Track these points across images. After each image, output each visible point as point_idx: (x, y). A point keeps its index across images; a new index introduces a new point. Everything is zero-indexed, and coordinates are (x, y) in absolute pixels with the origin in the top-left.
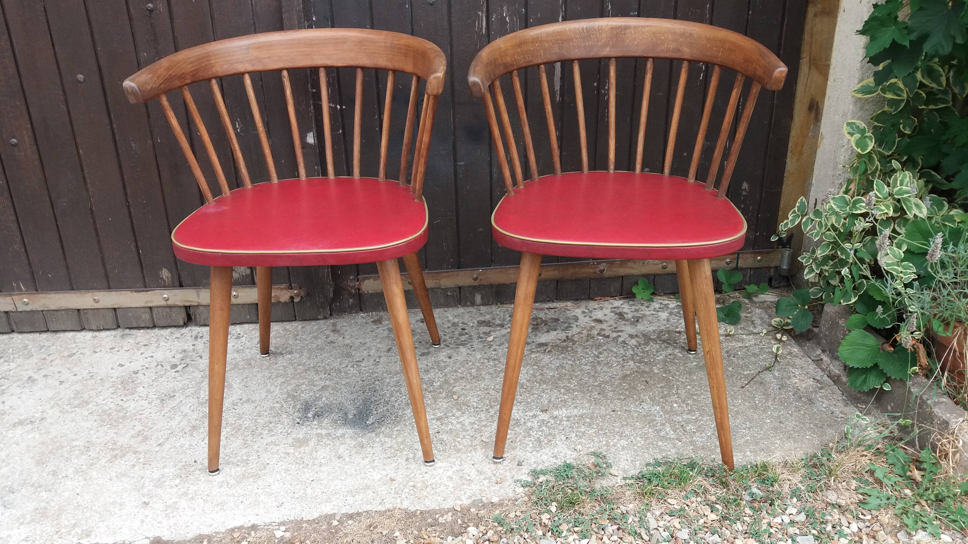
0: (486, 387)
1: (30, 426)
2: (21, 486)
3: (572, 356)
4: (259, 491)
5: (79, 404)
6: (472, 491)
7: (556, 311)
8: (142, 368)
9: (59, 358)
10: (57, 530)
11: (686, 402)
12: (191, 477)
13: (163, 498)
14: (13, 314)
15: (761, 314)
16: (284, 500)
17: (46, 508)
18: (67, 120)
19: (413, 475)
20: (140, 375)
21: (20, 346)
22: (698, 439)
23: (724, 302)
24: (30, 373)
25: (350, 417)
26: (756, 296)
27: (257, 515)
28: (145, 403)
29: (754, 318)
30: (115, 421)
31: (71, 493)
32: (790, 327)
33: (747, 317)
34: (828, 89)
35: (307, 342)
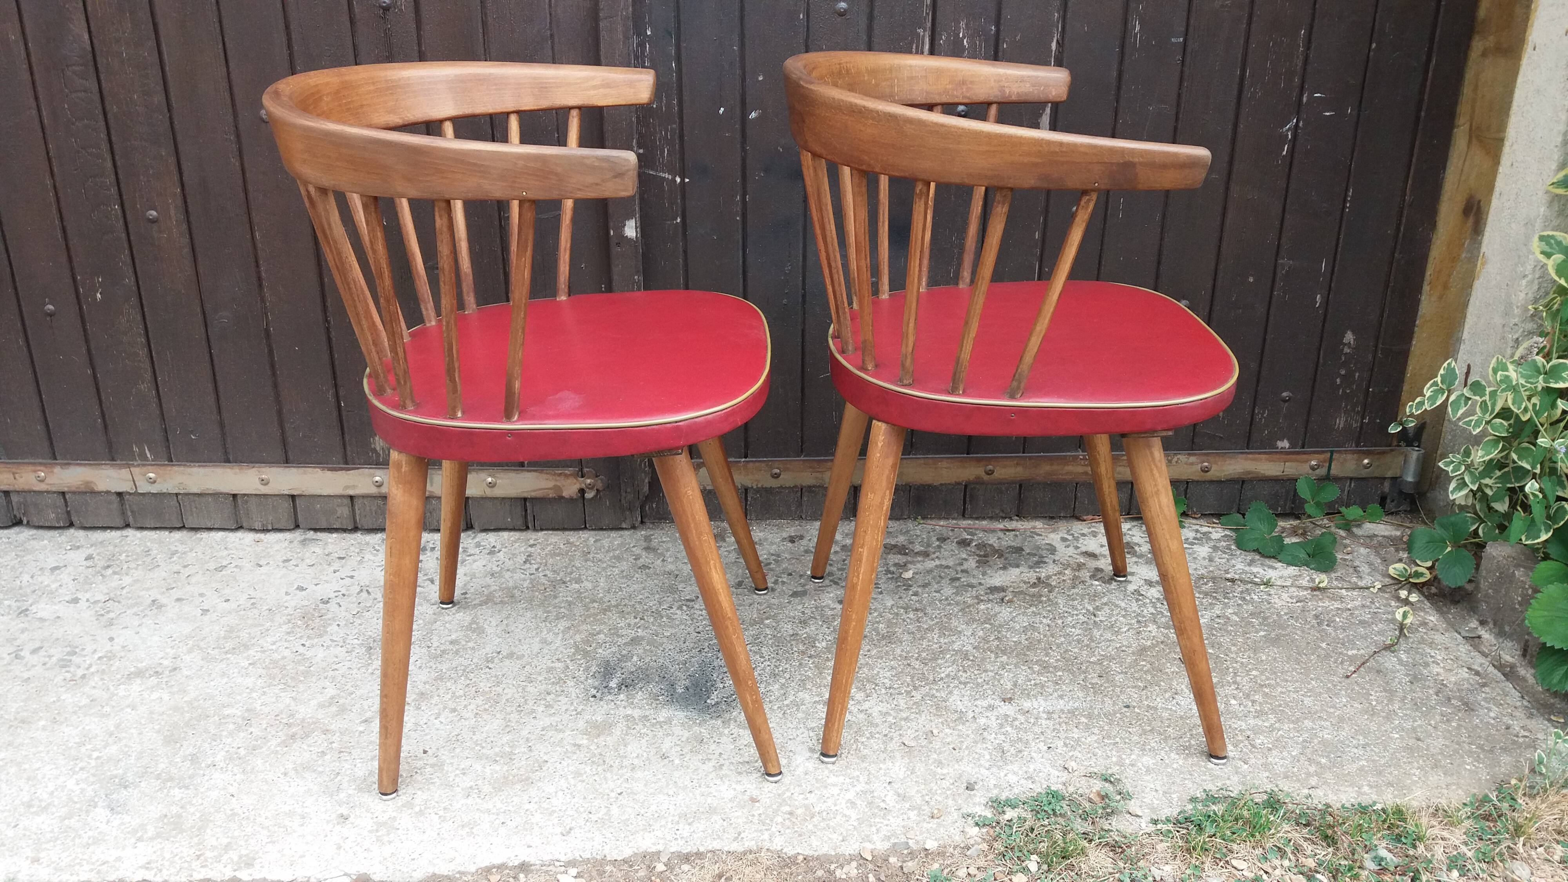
0: (904, 654)
1: (154, 680)
2: (140, 777)
3: (1049, 611)
4: (532, 807)
5: (234, 649)
6: (889, 828)
7: (1016, 536)
8: (336, 594)
9: (200, 572)
10: (198, 853)
11: (1252, 698)
12: (418, 777)
13: (372, 811)
14: (131, 497)
15: (1368, 556)
16: (573, 825)
17: (179, 816)
18: (240, 182)
19: (788, 794)
20: (332, 606)
21: (138, 550)
22: (1277, 760)
23: (1304, 534)
24: (155, 594)
25: (680, 690)
26: (1359, 526)
27: (529, 846)
28: (341, 652)
29: (1357, 563)
30: (292, 678)
31: (222, 792)
32: (1422, 580)
33: (1345, 560)
34: (1498, 179)
35: (605, 565)
